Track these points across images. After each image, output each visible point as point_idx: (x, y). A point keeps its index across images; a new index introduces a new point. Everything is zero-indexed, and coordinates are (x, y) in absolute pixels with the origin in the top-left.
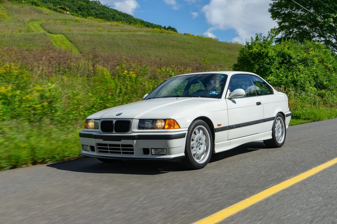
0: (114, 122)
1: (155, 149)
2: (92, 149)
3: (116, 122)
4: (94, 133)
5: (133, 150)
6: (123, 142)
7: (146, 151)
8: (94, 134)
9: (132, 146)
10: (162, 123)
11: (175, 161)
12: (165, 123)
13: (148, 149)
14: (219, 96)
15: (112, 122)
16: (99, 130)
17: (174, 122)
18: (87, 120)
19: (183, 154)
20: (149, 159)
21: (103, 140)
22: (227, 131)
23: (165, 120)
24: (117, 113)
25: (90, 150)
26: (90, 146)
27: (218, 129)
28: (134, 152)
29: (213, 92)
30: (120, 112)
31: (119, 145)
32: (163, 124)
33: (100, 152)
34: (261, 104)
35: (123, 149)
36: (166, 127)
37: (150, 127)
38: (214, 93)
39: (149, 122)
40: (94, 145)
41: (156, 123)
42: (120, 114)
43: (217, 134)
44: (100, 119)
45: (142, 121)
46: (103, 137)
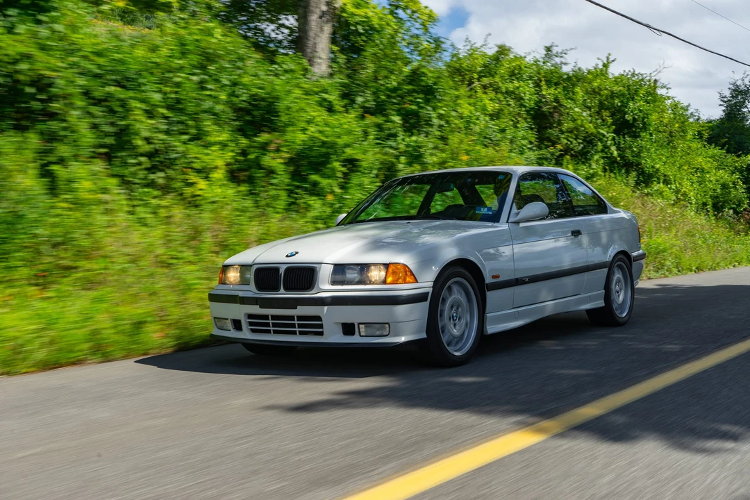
0: (282, 271)
1: (367, 324)
3: (287, 270)
4: (239, 292)
5: (321, 326)
6: (302, 310)
7: (348, 329)
8: (241, 294)
9: (319, 318)
10: (380, 271)
12: (386, 273)
13: (353, 325)
15: (277, 270)
16: (252, 287)
17: (405, 269)
18: (224, 266)
20: (356, 346)
21: (261, 307)
22: (513, 288)
23: (387, 266)
24: (288, 253)
25: (232, 329)
26: (231, 319)
27: (492, 284)
28: (325, 330)
29: (482, 209)
30: (293, 251)
31: (294, 317)
32: (383, 273)
33: (253, 331)
34: (581, 234)
35: (300, 326)
36: (389, 280)
37: (357, 280)
39: (353, 269)
40: (240, 317)
41: (368, 271)
42: (294, 255)
43: (491, 296)
44: (251, 266)
45: (340, 269)
46: (259, 301)
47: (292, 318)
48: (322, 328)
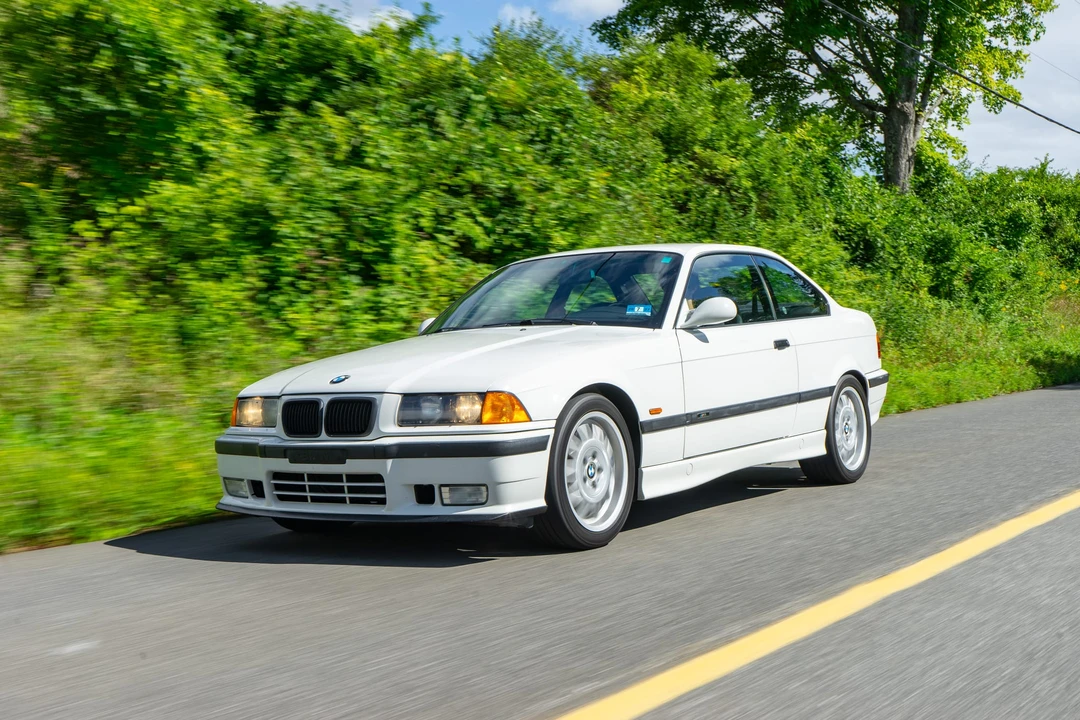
0: (324, 405)
1: (452, 487)
2: (257, 489)
3: (332, 403)
4: (260, 438)
5: (382, 490)
6: (354, 466)
7: (425, 494)
8: (262, 441)
9: (379, 478)
10: (473, 404)
11: (516, 525)
12: (483, 406)
13: (431, 488)
14: (655, 321)
15: (317, 402)
16: (279, 430)
17: (511, 401)
18: (240, 398)
19: (541, 503)
20: (432, 519)
21: (291, 462)
22: (683, 428)
23: (483, 396)
24: (334, 377)
25: (249, 495)
26: (248, 481)
27: (651, 423)
28: (388, 496)
29: (636, 309)
30: (342, 374)
31: (341, 476)
32: (478, 407)
33: (282, 498)
34: (788, 345)
35: (351, 490)
36: (487, 417)
37: (438, 417)
38: (639, 310)
39: (432, 401)
40: (261, 476)
41: (455, 404)
42: (343, 380)
43: (647, 439)
44: (279, 397)
45: (411, 400)
46: (289, 452)
47: (338, 477)
48: (384, 492)
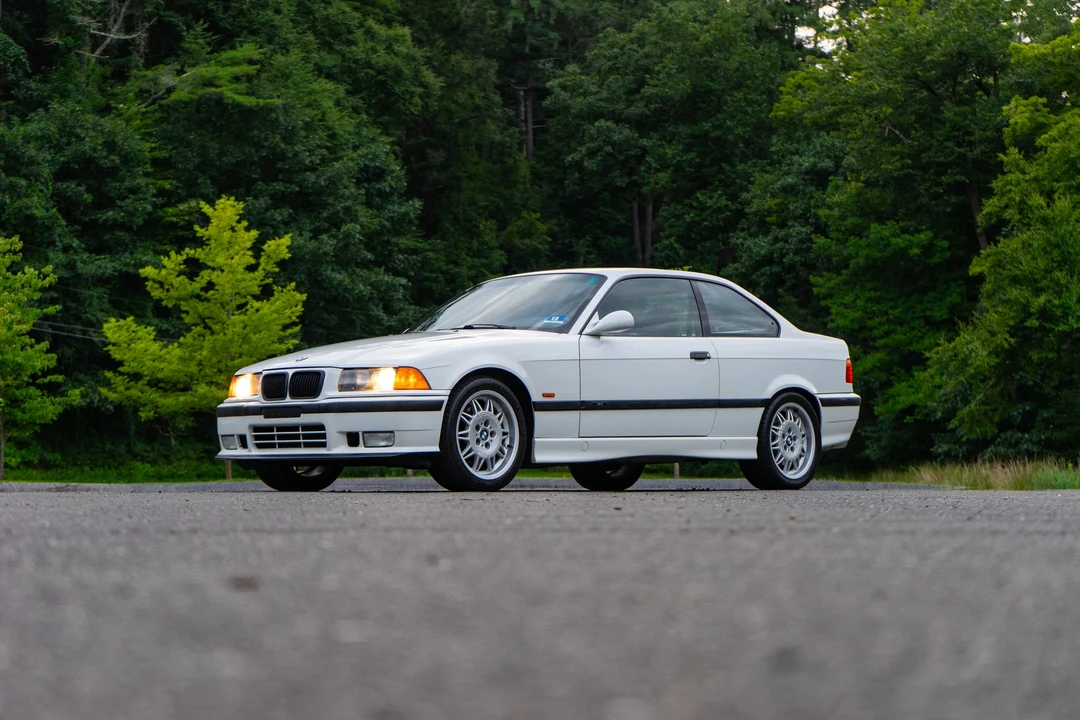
0: (289, 376)
1: (371, 434)
3: (295, 374)
4: (246, 403)
5: (324, 436)
6: (306, 419)
7: (353, 439)
8: (249, 405)
9: (322, 427)
12: (398, 377)
13: (357, 434)
15: (284, 375)
16: (259, 395)
17: (417, 374)
19: (436, 448)
20: (359, 456)
21: (266, 417)
23: (397, 370)
25: (238, 447)
26: (238, 435)
28: (328, 440)
31: (298, 426)
33: (259, 446)
35: (305, 437)
36: (399, 385)
37: (366, 386)
39: (363, 374)
40: (246, 430)
42: (305, 359)
44: (260, 373)
45: (349, 371)
46: (264, 410)
47: (295, 428)
48: (325, 438)
